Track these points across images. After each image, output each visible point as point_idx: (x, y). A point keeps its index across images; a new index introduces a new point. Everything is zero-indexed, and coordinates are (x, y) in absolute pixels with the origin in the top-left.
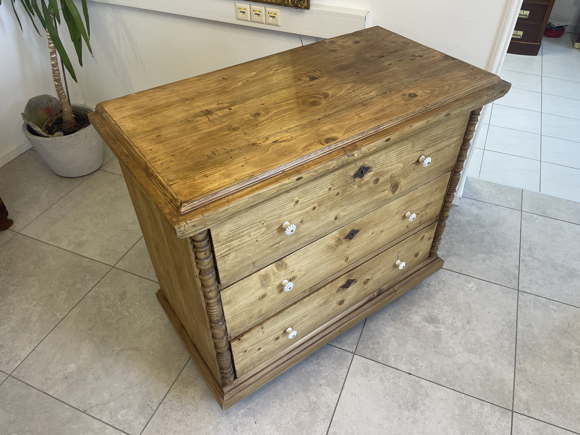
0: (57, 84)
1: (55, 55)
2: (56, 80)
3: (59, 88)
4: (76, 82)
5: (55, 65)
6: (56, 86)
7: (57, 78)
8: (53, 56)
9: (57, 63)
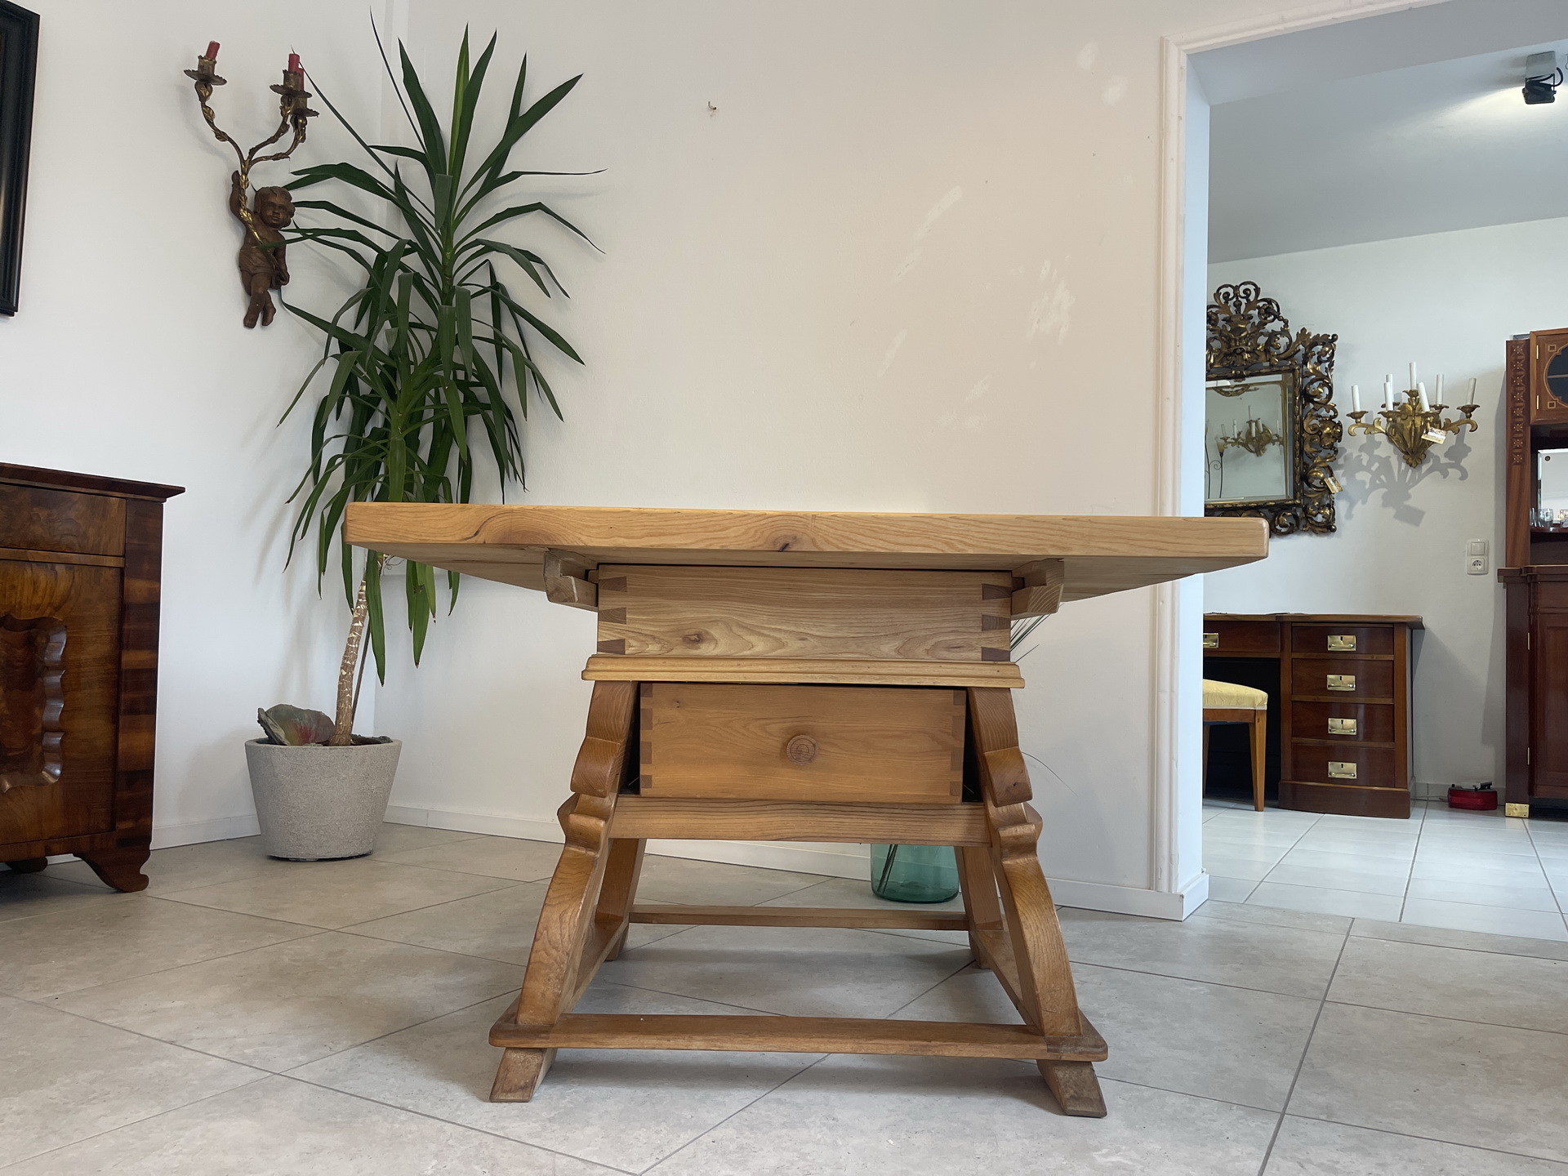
0: (344, 673)
1: (360, 624)
2: (344, 667)
3: (344, 682)
4: (382, 684)
5: (354, 641)
6: (341, 677)
7: (348, 662)
8: (356, 624)
9: (359, 639)
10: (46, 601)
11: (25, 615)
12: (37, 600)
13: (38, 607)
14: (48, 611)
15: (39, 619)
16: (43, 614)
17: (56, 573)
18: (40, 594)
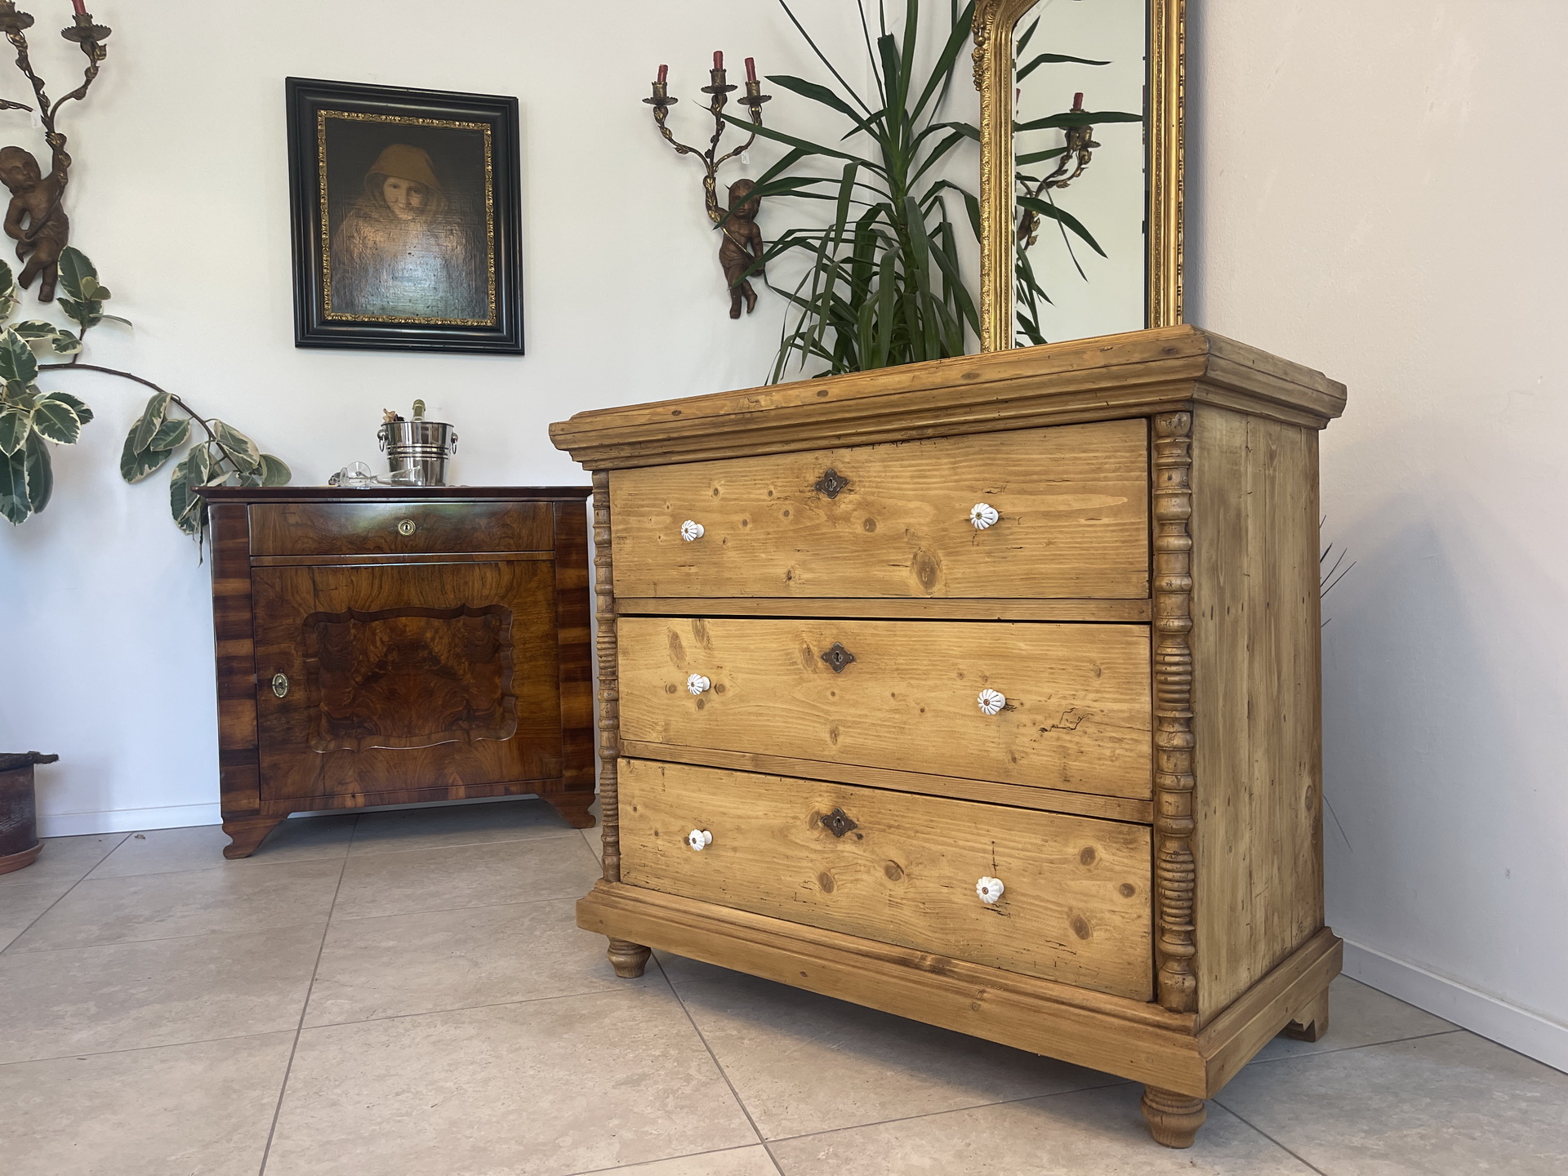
10: (493, 592)
11: (477, 604)
12: (486, 592)
13: (487, 597)
14: (495, 600)
15: (490, 606)
16: (492, 602)
17: (499, 569)
18: (488, 587)
